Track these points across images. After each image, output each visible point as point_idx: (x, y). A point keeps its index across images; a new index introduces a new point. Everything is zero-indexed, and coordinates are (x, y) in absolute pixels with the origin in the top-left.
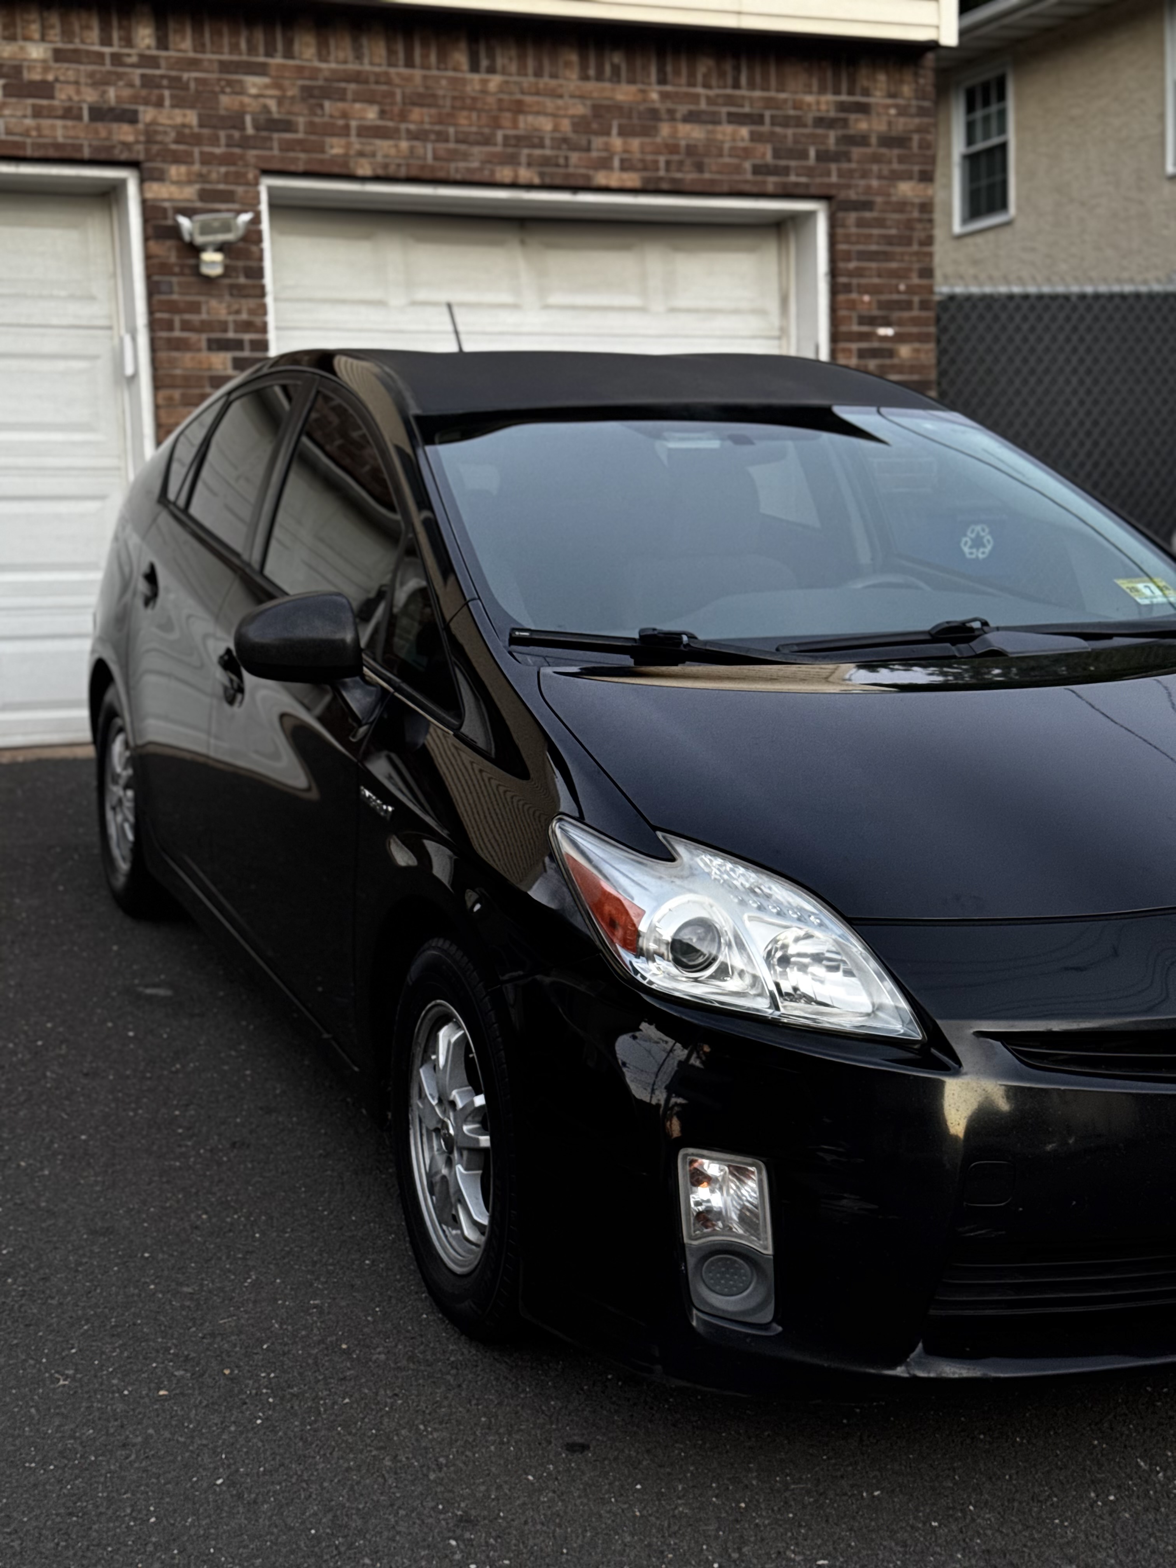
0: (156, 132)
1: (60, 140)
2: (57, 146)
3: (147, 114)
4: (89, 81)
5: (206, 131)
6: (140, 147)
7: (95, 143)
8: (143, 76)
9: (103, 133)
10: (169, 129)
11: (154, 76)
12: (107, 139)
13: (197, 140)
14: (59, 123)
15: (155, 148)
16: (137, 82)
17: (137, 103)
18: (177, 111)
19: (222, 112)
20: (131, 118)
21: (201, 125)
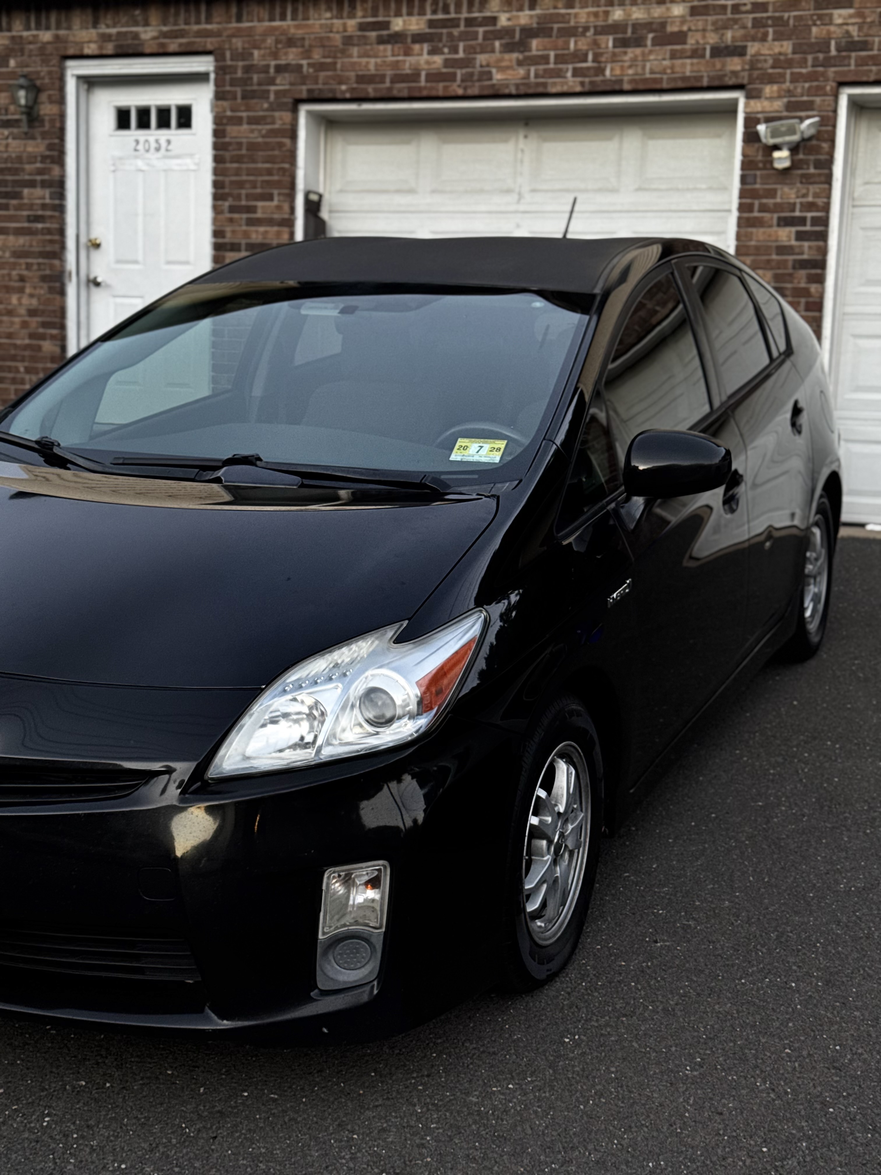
0: (758, 61)
1: (688, 74)
2: (684, 79)
3: (753, 48)
4: (713, 28)
5: (797, 56)
6: (746, 74)
7: (712, 74)
8: (754, 19)
9: (718, 66)
10: (768, 58)
11: (762, 18)
12: (720, 70)
13: (789, 63)
14: (688, 61)
15: (756, 73)
16: (750, 25)
17: (747, 41)
18: (776, 43)
19: (813, 40)
20: (740, 51)
21: (794, 53)
